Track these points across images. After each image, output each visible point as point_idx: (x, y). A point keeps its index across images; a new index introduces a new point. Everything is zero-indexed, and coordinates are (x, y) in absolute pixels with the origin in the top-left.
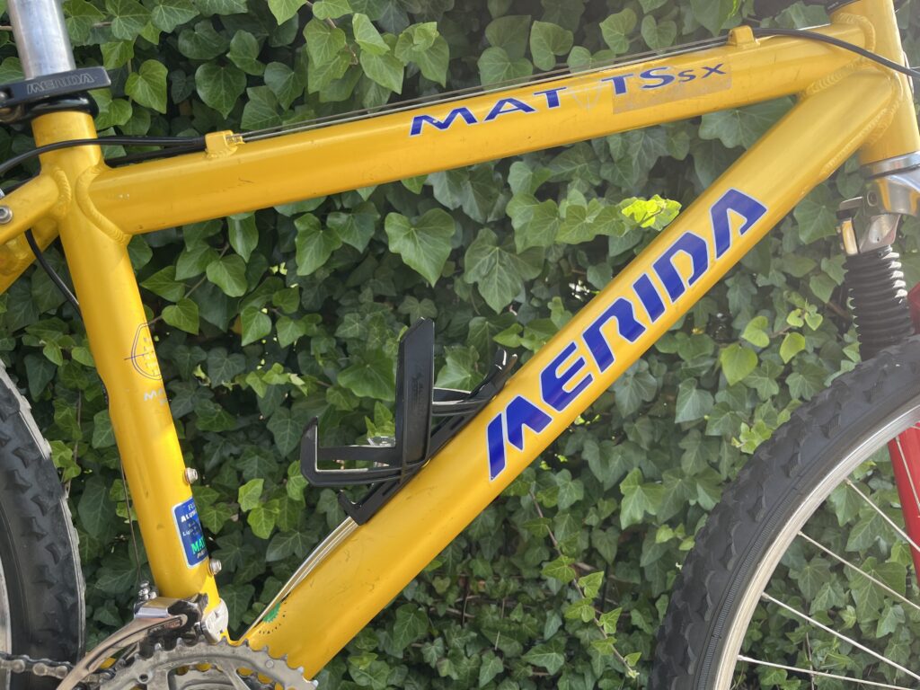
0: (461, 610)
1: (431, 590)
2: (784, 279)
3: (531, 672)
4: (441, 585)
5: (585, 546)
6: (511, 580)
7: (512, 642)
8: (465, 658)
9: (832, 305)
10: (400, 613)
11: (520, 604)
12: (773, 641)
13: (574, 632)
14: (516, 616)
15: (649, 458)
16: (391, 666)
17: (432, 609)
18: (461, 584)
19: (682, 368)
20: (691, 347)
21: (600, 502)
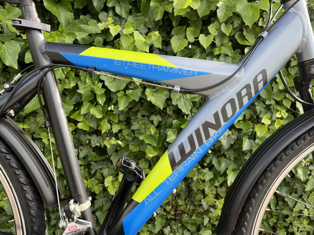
0: (175, 216)
1: (165, 210)
2: (274, 102)
4: (168, 208)
5: (215, 193)
6: (191, 206)
7: (192, 227)
8: (178, 233)
9: (291, 109)
10: (156, 218)
11: (195, 214)
12: (280, 222)
13: (213, 223)
14: (193, 218)
15: (234, 163)
17: (166, 217)
18: (175, 207)
19: (243, 132)
20: (245, 125)
21: (219, 178)
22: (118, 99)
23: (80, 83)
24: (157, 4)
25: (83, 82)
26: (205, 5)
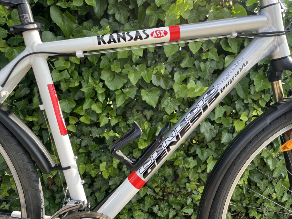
0: (163, 197)
1: (154, 192)
2: (252, 101)
3: (183, 214)
4: (157, 190)
5: (198, 178)
6: (177, 188)
7: (177, 206)
8: (165, 211)
9: (266, 107)
10: (146, 198)
11: (180, 195)
12: (252, 203)
13: (195, 203)
14: (179, 198)
15: (215, 153)
16: (144, 213)
17: (155, 197)
18: (163, 189)
19: (224, 127)
20: (226, 121)
21: (202, 166)
22: (116, 97)
23: (83, 81)
24: (152, 12)
25: (85, 81)
26: (195, 15)
